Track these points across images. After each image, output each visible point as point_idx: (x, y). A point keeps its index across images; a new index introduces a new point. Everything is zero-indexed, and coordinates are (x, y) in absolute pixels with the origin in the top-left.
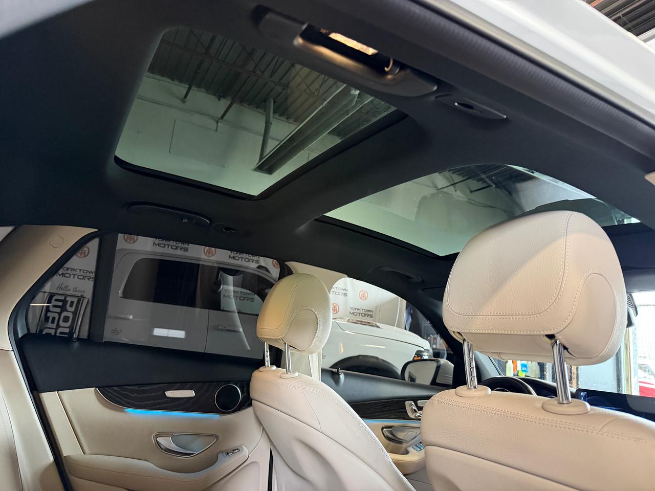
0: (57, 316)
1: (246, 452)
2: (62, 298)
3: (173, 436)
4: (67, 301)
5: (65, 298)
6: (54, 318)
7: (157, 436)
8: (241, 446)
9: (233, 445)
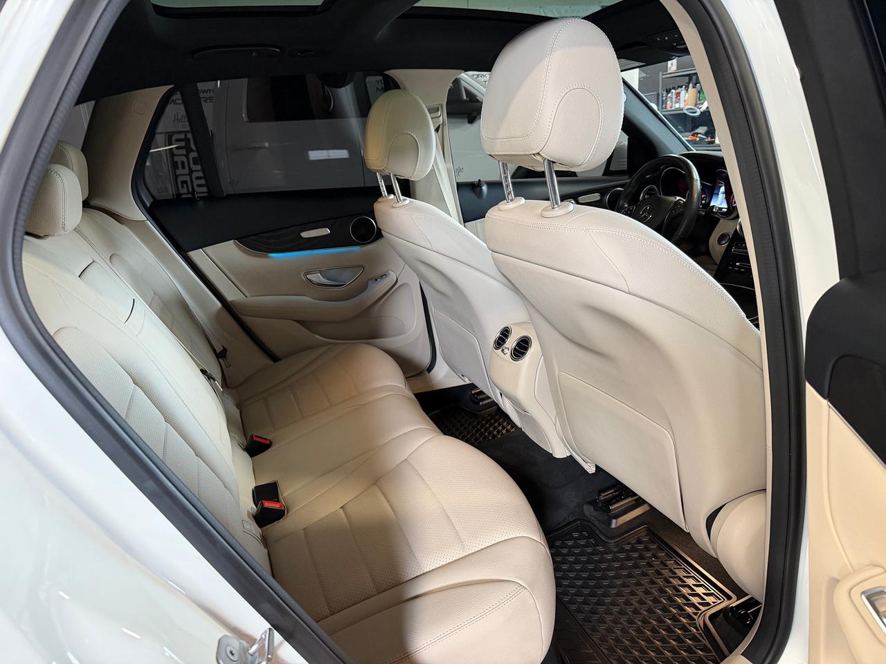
0: (185, 160)
1: (393, 276)
2: (182, 136)
3: (321, 272)
4: (189, 139)
5: (186, 135)
6: (183, 163)
7: (307, 273)
8: (388, 271)
9: (380, 272)
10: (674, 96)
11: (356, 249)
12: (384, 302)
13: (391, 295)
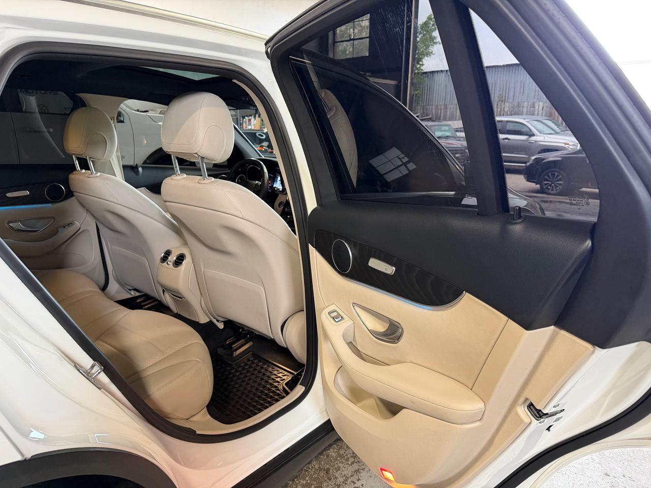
1: (78, 224)
3: (21, 221)
7: (9, 222)
8: (73, 221)
9: (67, 222)
10: (247, 121)
11: (50, 205)
12: (71, 242)
13: (75, 237)
